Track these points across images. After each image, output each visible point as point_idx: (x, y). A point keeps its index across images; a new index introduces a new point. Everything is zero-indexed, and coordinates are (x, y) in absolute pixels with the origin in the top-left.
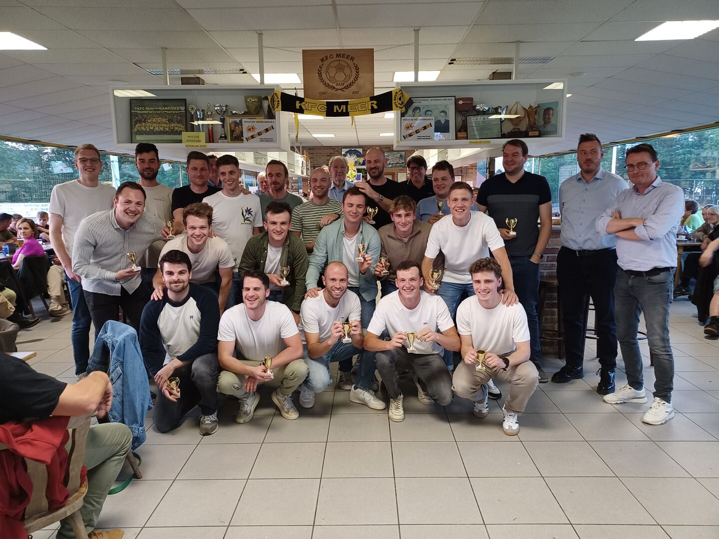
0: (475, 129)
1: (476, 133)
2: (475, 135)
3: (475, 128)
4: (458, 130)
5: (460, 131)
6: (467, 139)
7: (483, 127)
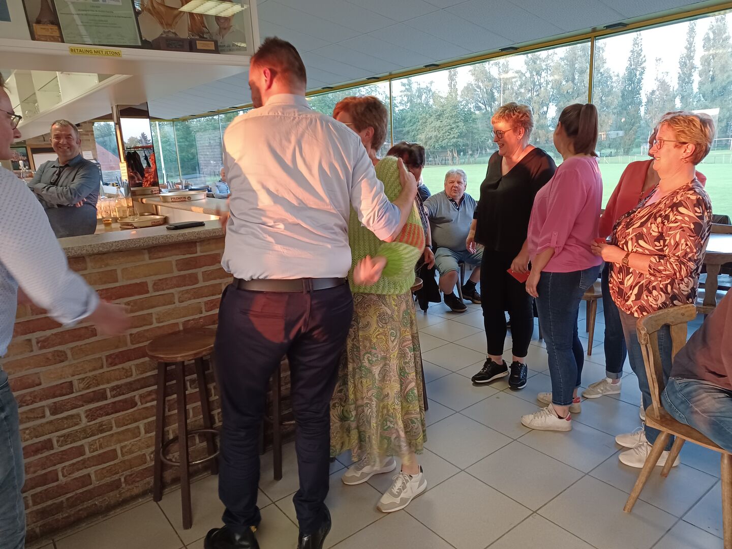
0: (78, 22)
1: (82, 30)
2: (81, 36)
3: (76, 17)
4: (34, 18)
5: (38, 22)
6: (63, 41)
7: (97, 18)
